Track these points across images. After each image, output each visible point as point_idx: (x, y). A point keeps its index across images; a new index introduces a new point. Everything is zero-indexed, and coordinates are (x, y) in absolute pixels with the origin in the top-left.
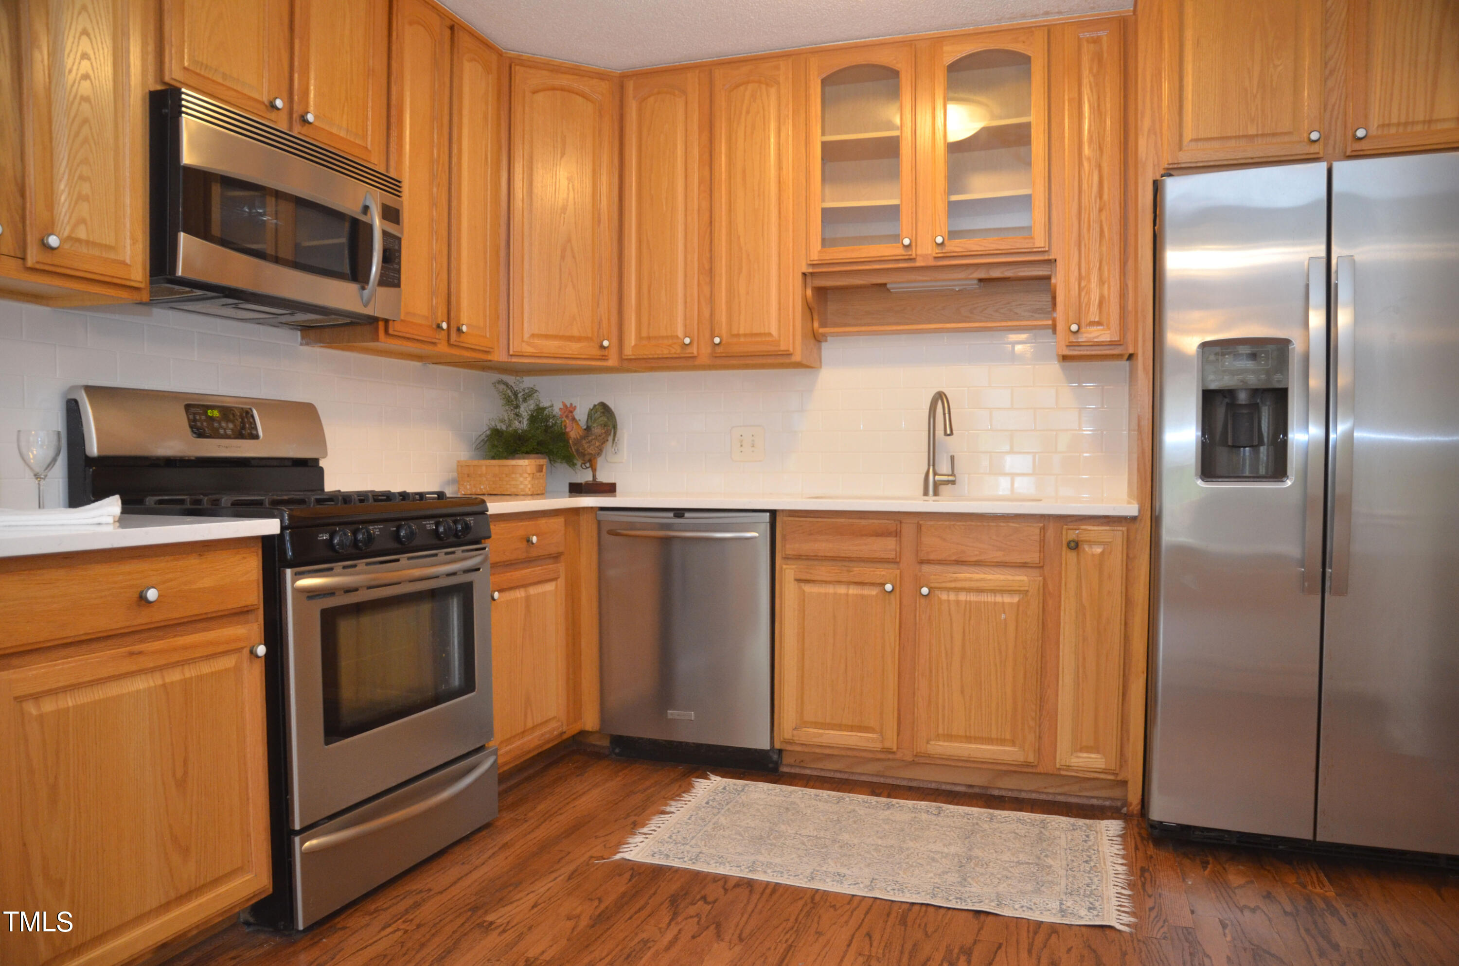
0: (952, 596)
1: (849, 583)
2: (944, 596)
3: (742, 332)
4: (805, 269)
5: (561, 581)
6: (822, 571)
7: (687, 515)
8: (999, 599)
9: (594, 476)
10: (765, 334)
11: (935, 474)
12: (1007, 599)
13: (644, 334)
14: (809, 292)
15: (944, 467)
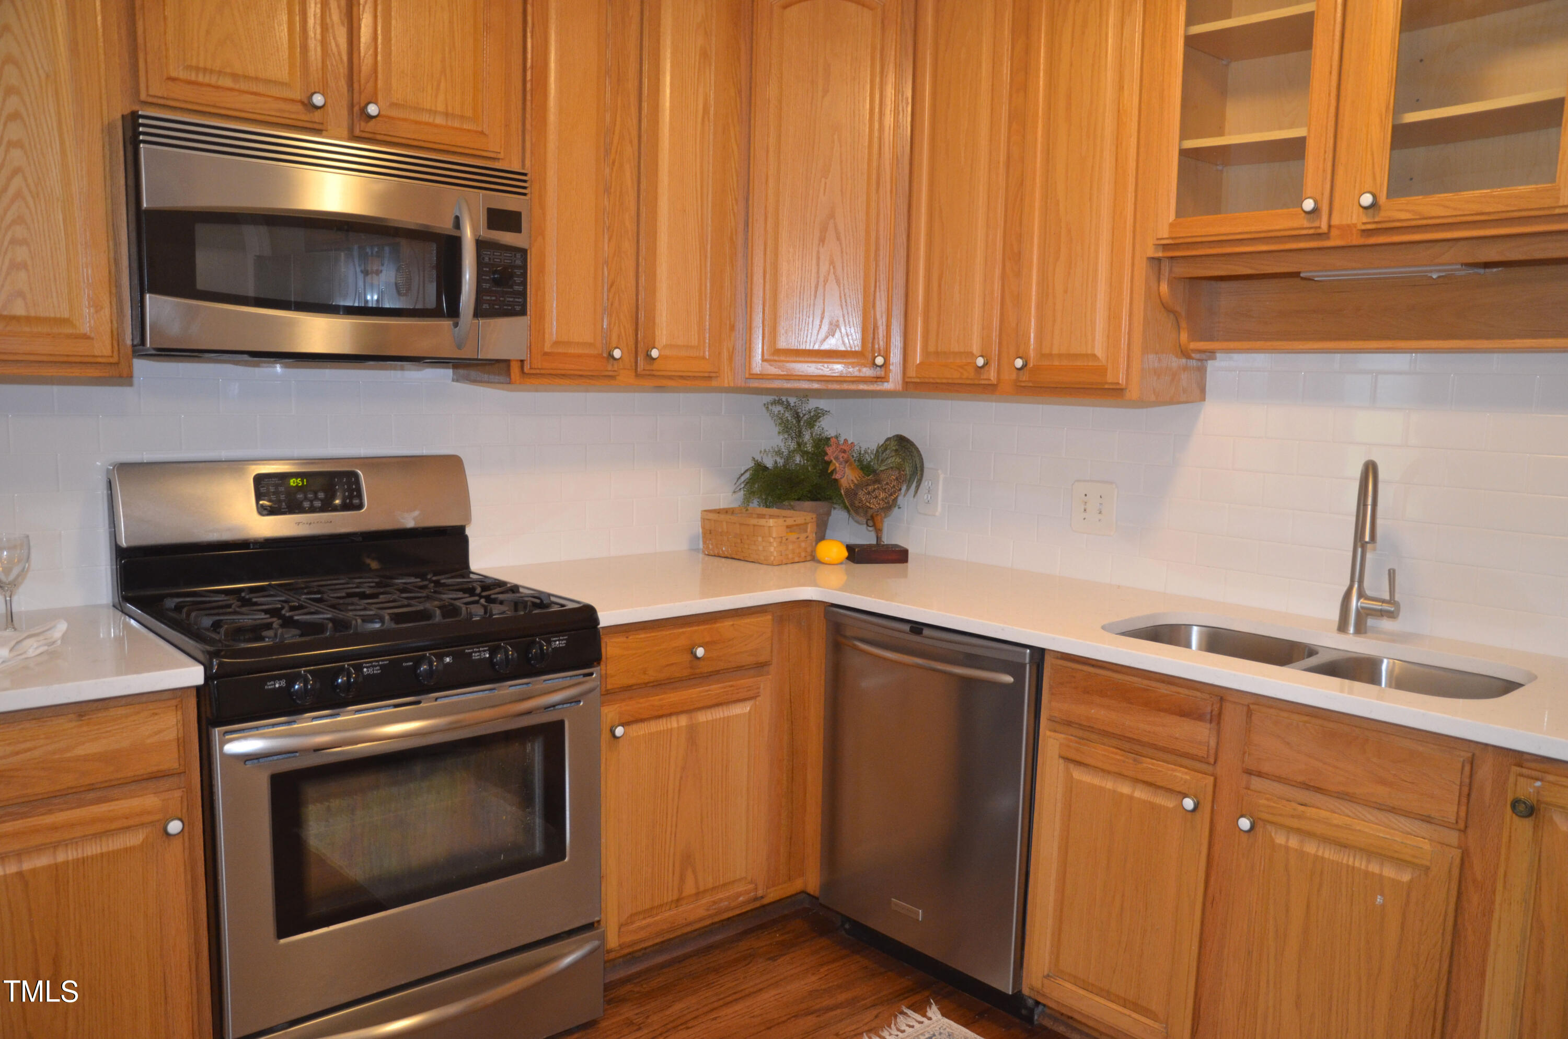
0: (1294, 842)
1: (1136, 781)
2: (1280, 839)
3: (1055, 351)
4: (1151, 253)
5: (766, 701)
6: (1100, 752)
7: (926, 632)
8: (1374, 868)
9: (878, 538)
10: (1086, 356)
11: (1361, 595)
12: (1389, 872)
13: (931, 348)
14: (1164, 288)
15: (1376, 585)
